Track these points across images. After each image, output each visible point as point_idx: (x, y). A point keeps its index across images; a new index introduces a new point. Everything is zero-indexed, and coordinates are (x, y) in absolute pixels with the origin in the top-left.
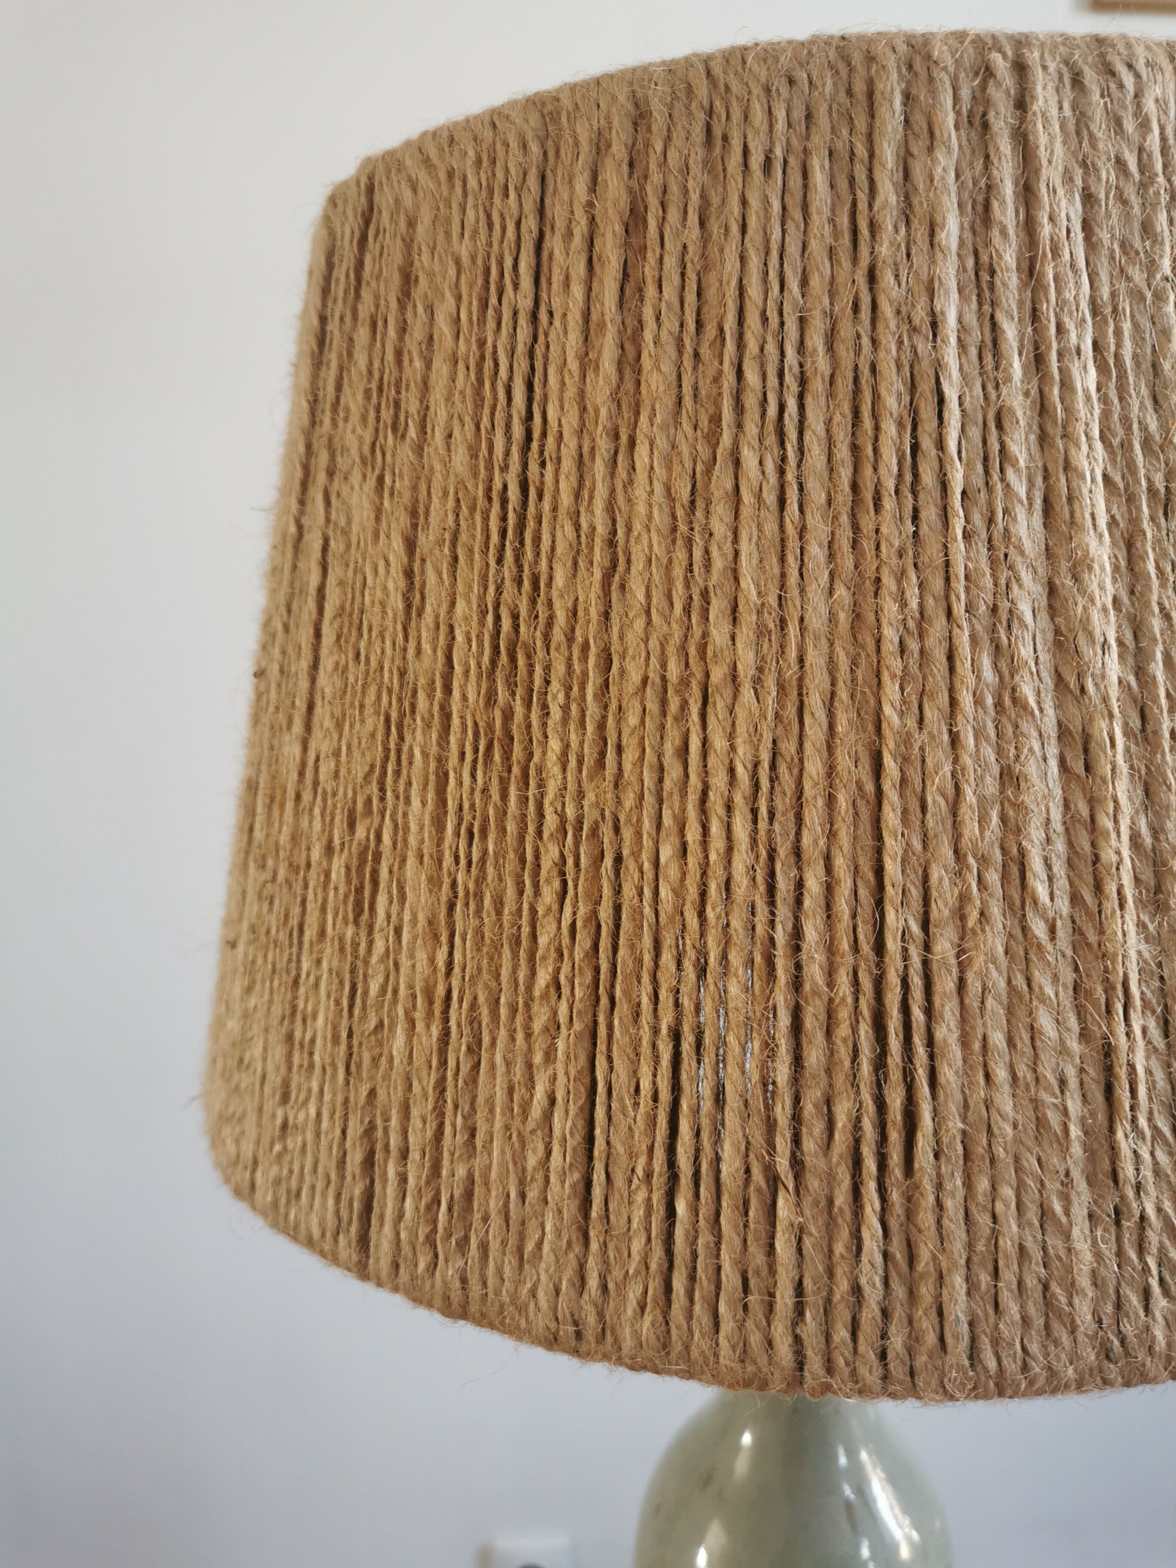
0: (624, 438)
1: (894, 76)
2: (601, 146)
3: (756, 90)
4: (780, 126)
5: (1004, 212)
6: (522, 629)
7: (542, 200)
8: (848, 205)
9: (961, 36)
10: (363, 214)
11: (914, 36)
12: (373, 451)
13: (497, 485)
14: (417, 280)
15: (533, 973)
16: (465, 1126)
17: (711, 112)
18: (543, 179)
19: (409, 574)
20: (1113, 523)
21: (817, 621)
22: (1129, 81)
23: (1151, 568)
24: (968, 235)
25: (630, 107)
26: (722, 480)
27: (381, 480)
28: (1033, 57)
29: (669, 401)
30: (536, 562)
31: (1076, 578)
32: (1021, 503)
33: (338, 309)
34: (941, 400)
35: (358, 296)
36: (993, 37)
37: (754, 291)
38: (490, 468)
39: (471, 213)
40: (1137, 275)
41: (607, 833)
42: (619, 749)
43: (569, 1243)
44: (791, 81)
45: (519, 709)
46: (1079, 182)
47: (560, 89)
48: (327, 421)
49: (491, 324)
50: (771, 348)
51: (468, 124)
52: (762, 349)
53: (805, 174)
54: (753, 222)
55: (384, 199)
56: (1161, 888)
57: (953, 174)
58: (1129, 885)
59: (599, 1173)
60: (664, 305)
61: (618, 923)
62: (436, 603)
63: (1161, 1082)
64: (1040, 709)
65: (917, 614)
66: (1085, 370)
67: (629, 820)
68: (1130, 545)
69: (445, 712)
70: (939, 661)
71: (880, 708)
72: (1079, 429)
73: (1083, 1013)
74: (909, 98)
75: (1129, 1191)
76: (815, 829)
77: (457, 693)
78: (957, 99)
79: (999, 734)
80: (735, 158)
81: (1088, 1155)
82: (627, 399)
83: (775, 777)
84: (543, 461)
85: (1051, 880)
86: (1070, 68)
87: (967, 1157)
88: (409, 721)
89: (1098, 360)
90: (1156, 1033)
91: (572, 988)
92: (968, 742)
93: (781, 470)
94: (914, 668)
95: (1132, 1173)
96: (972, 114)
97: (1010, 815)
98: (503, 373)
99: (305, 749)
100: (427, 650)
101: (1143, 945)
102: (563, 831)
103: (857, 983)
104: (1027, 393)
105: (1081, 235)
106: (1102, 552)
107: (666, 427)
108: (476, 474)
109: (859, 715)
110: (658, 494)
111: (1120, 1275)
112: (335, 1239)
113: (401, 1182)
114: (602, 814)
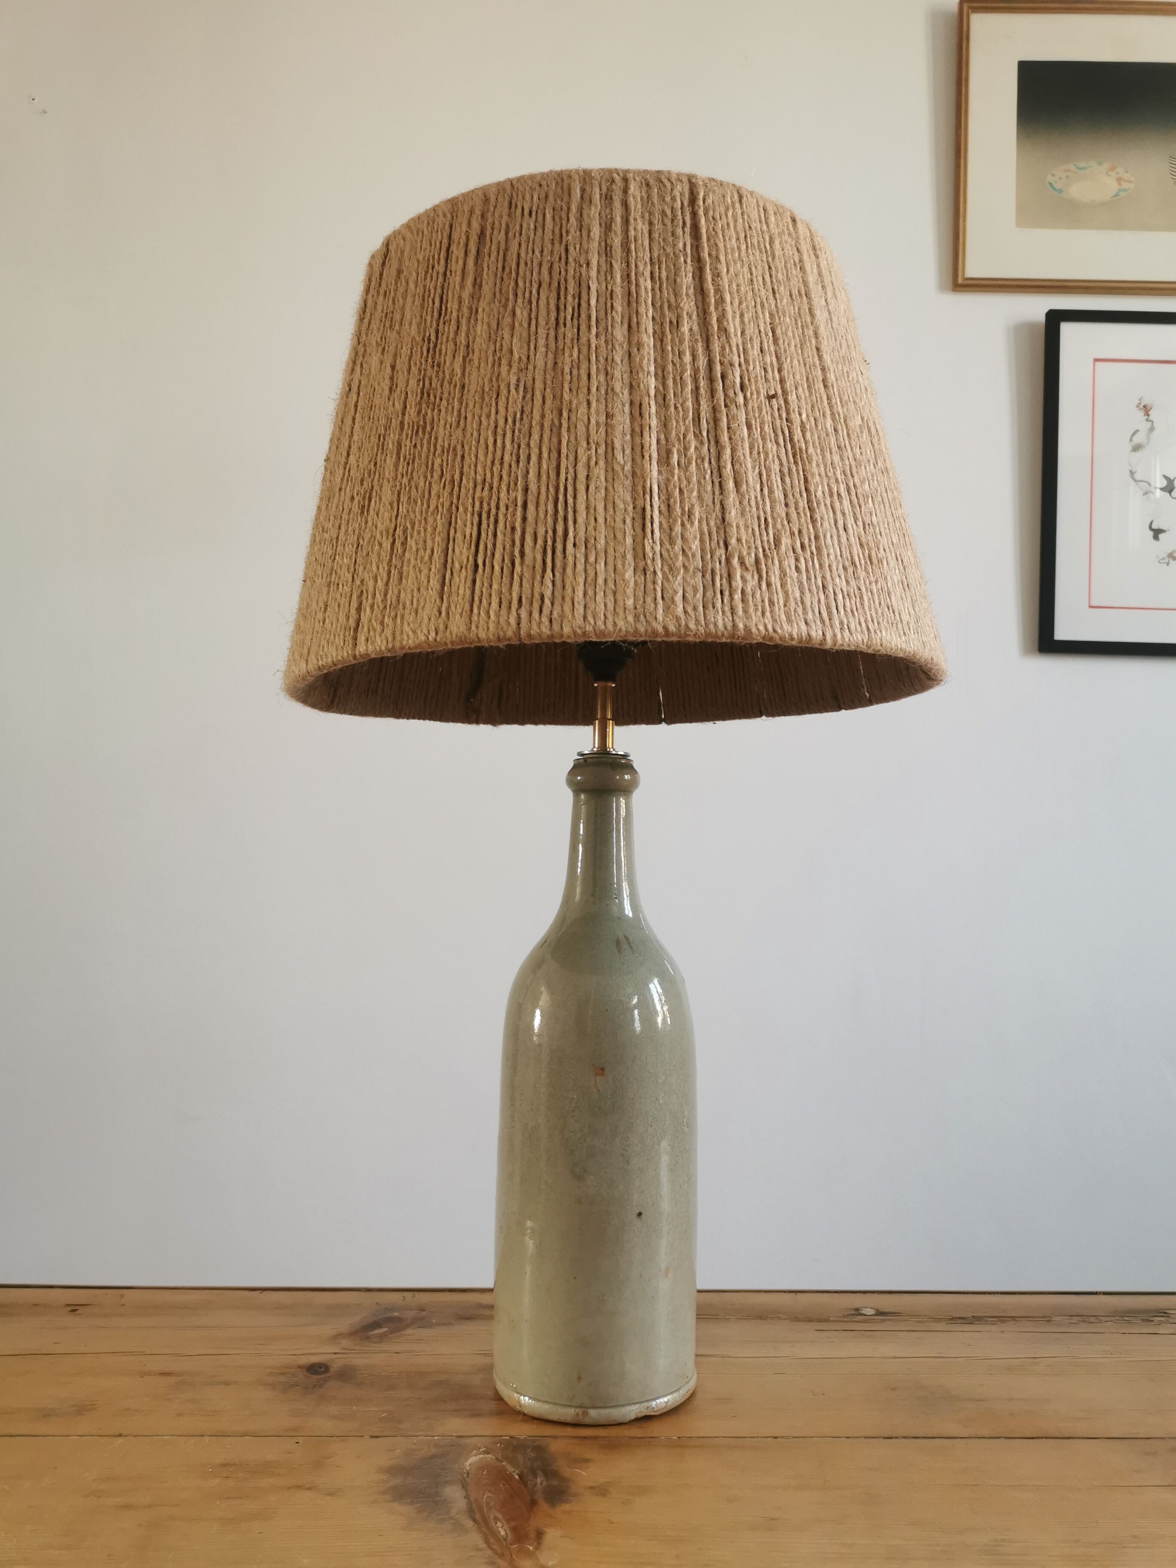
0: (474, 310)
1: (577, 182)
2: (472, 212)
3: (527, 188)
4: (535, 200)
5: (616, 226)
6: (433, 384)
7: (451, 234)
8: (559, 226)
9: (603, 170)
10: (384, 256)
11: (587, 170)
12: (381, 340)
13: (427, 334)
14: (403, 272)
15: (429, 506)
16: (399, 572)
17: (511, 197)
18: (451, 226)
19: (392, 378)
20: (655, 333)
21: (540, 363)
22: (668, 185)
23: (670, 348)
24: (603, 235)
25: (483, 197)
26: (508, 320)
27: (384, 349)
28: (630, 176)
29: (491, 295)
30: (440, 357)
31: (638, 350)
32: (618, 323)
33: (371, 294)
34: (589, 288)
35: (380, 287)
36: (616, 170)
37: (523, 255)
38: (425, 331)
39: (424, 243)
40: (669, 250)
42: (466, 418)
43: (435, 601)
44: (540, 185)
45: (429, 412)
46: (647, 218)
47: (459, 196)
48: (364, 338)
49: (429, 280)
50: (528, 273)
51: (426, 213)
52: (525, 274)
53: (544, 215)
54: (524, 232)
55: (392, 248)
56: (668, 458)
57: (598, 214)
58: (655, 455)
59: (449, 571)
60: (491, 263)
61: (461, 480)
62: (401, 385)
63: (665, 526)
64: (623, 394)
65: (577, 361)
66: (646, 280)
67: (467, 443)
68: (662, 341)
69: (402, 423)
70: (584, 377)
71: (562, 395)
72: (642, 299)
73: (634, 500)
74: (583, 190)
75: (649, 562)
76: (536, 437)
77: (407, 415)
78: (601, 190)
79: (606, 402)
80: (519, 210)
81: (634, 549)
82: (476, 296)
83: (522, 419)
84: (444, 323)
85: (624, 452)
86: (645, 180)
87: (586, 548)
88: (388, 432)
89: (652, 278)
90: (664, 509)
91: (443, 508)
92: (594, 405)
93: (530, 315)
94: (575, 379)
95: (651, 555)
96: (606, 195)
97: (609, 429)
98: (432, 295)
99: (345, 469)
100: (396, 403)
101: (660, 477)
102: (443, 452)
103: (548, 488)
104: (622, 287)
105: (647, 235)
106: (649, 341)
107: (489, 304)
108: (419, 332)
109: (554, 397)
110: (485, 327)
111: (645, 592)
112: (343, 648)
113: (372, 607)
114: (458, 442)
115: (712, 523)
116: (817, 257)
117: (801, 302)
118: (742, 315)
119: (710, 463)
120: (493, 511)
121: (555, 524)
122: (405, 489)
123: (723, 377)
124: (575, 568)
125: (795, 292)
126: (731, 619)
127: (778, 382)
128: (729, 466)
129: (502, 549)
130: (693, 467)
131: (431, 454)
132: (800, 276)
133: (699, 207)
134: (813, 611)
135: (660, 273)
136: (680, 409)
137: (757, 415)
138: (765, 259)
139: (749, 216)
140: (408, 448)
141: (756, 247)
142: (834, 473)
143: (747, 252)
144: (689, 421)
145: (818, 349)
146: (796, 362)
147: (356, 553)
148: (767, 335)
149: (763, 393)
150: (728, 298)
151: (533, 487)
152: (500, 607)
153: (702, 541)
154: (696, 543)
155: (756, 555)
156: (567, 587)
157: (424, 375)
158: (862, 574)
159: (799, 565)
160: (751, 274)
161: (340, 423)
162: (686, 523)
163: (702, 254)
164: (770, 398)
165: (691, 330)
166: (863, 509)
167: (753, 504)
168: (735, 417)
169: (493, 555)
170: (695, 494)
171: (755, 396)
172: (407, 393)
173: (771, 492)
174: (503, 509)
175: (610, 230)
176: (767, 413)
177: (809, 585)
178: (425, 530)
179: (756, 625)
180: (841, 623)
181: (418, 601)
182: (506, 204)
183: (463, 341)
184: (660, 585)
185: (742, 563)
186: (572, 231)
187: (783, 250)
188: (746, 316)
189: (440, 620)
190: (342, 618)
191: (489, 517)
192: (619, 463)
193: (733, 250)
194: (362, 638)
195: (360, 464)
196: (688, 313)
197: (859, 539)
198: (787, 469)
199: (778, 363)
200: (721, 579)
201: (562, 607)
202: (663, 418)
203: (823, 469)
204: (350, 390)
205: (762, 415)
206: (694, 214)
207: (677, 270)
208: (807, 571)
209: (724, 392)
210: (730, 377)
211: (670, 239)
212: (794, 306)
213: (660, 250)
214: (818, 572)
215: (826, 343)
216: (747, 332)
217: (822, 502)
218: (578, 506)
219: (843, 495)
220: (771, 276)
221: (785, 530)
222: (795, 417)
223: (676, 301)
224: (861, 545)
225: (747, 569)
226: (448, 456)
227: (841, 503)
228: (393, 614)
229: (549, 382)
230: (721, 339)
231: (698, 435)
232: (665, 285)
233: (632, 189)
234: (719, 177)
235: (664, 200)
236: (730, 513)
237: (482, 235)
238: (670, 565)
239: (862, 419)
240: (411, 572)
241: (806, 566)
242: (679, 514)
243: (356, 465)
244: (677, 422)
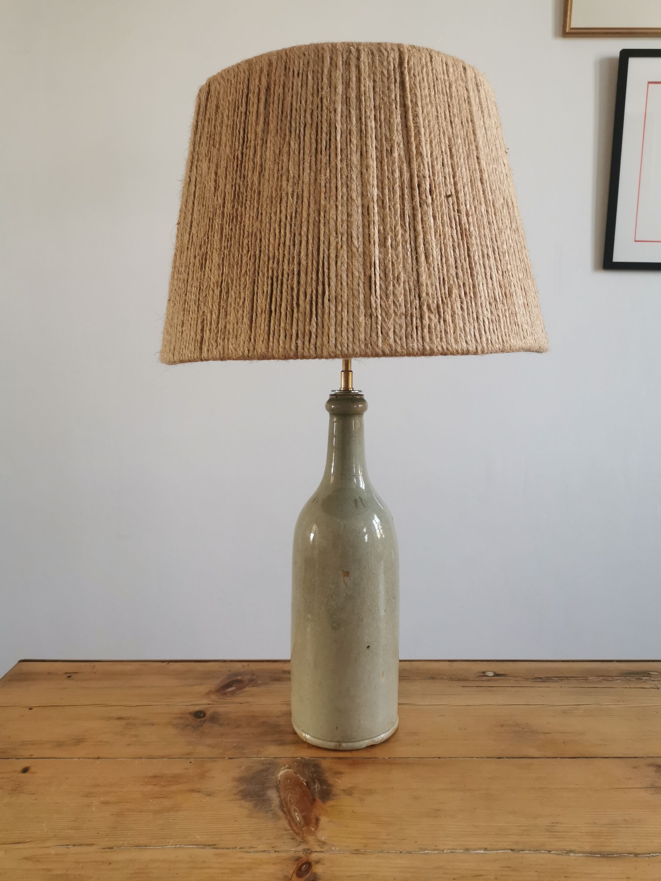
0: (265, 140)
1: (328, 52)
2: (261, 71)
3: (296, 56)
4: (301, 65)
5: (352, 84)
6: (241, 189)
7: (248, 85)
8: (317, 84)
9: (344, 43)
10: (207, 92)
11: (333, 43)
12: (208, 152)
13: (236, 155)
14: (219, 107)
15: (241, 270)
16: (225, 311)
17: (286, 62)
18: (249, 80)
19: (215, 181)
20: (377, 158)
21: (306, 180)
22: (385, 53)
23: (386, 168)
24: (344, 90)
25: (268, 61)
26: (286, 149)
27: (210, 159)
28: (361, 48)
29: (275, 131)
30: (244, 172)
31: (367, 170)
32: (354, 152)
33: (201, 118)
34: (336, 128)
35: (206, 114)
36: (352, 43)
37: (294, 104)
38: (235, 151)
39: (232, 89)
40: (386, 99)
41: (258, 234)
42: (262, 214)
43: (247, 331)
44: (304, 55)
45: (239, 208)
46: (372, 77)
47: (253, 58)
48: (197, 147)
49: (236, 116)
50: (298, 117)
51: (232, 68)
52: (296, 117)
53: (307, 76)
54: (294, 88)
55: (212, 88)
56: (385, 242)
57: (341, 76)
58: (377, 240)
59: (254, 314)
60: (274, 108)
61: (260, 255)
62: (222, 187)
63: (383, 286)
64: (357, 200)
65: (329, 178)
66: (371, 122)
67: (263, 230)
68: (381, 163)
69: (223, 213)
70: (334, 189)
71: (320, 201)
72: (369, 135)
73: (364, 269)
74: (331, 58)
75: (374, 310)
76: (304, 229)
77: (226, 208)
78: (343, 58)
79: (347, 206)
80: (291, 73)
81: (364, 302)
82: (266, 131)
83: (296, 217)
84: (247, 148)
85: (358, 239)
86: (371, 50)
87: (336, 301)
88: (215, 218)
89: (375, 119)
90: (382, 275)
91: (250, 272)
92: (340, 208)
93: (299, 146)
94: (328, 190)
95: (374, 306)
96: (346, 62)
97: (349, 224)
98: (238, 128)
99: (190, 235)
100: (219, 199)
101: (380, 255)
102: (248, 235)
103: (313, 263)
104: (357, 127)
105: (372, 90)
106: (373, 164)
107: (274, 137)
108: (231, 153)
109: (315, 202)
110: (272, 153)
111: (371, 329)
112: (194, 353)
113: (210, 330)
114: (257, 230)
115: (411, 284)
116: (479, 91)
117: (468, 127)
118: (431, 142)
119: (411, 244)
120: (280, 277)
121: (317, 286)
122: (227, 258)
123: (419, 186)
124: (329, 315)
125: (464, 120)
126: (422, 344)
127: (453, 186)
128: (422, 246)
129: (286, 302)
130: (400, 248)
131: (242, 236)
132: (468, 109)
133: (405, 68)
134: (471, 335)
135: (380, 116)
136: (393, 209)
137: (439, 210)
138: (446, 100)
139: (436, 71)
140: (227, 231)
141: (441, 92)
142: (486, 242)
143: (435, 97)
144: (398, 217)
145: (478, 158)
146: (464, 169)
147: (199, 294)
148: (446, 153)
149: (443, 194)
150: (422, 131)
151: (303, 262)
152: (286, 338)
153: (405, 295)
154: (402, 297)
155: (437, 301)
156: (325, 327)
157: (235, 183)
158: (500, 306)
159: (463, 306)
160: (437, 112)
161: (186, 203)
162: (396, 284)
163: (407, 103)
164: (448, 197)
165: (399, 155)
166: (502, 263)
167: (436, 269)
168: (426, 213)
169: (281, 305)
170: (401, 265)
171: (438, 197)
172: (225, 193)
173: (447, 260)
174: (286, 275)
175: (349, 87)
176: (446, 208)
177: (468, 318)
178: (240, 285)
179: (437, 347)
180: (487, 340)
181: (237, 330)
182: (283, 67)
183: (258, 162)
184: (380, 324)
185: (429, 308)
186: (325, 88)
187: (457, 91)
188: (434, 142)
189: (251, 344)
190: (193, 334)
191: (277, 281)
192: (355, 247)
193: (426, 96)
194: (205, 349)
195: (199, 235)
196: (397, 143)
197: (499, 283)
198: (457, 244)
199: (453, 172)
200: (416, 319)
201: (322, 339)
202: (382, 216)
203: (478, 240)
204: (190, 180)
205: (442, 209)
206: (402, 74)
207: (391, 113)
208: (468, 308)
209: (419, 196)
210: (423, 185)
211: (387, 92)
212: (463, 131)
213: (380, 100)
214: (474, 309)
215: (483, 153)
216: (434, 153)
217: (478, 262)
218: (331, 275)
219: (490, 255)
220: (449, 112)
221: (455, 285)
222: (463, 208)
223: (390, 135)
224: (500, 286)
225: (432, 312)
226: (252, 238)
227: (489, 260)
228: (222, 337)
229: (312, 192)
230: (418, 160)
231: (403, 226)
232: (383, 124)
233: (363, 58)
234: (417, 44)
235: (382, 64)
236: (422, 277)
237: (268, 89)
238: (386, 312)
239: (504, 199)
240: (232, 312)
241: (467, 306)
242: (392, 279)
243: (196, 235)
244: (391, 218)
